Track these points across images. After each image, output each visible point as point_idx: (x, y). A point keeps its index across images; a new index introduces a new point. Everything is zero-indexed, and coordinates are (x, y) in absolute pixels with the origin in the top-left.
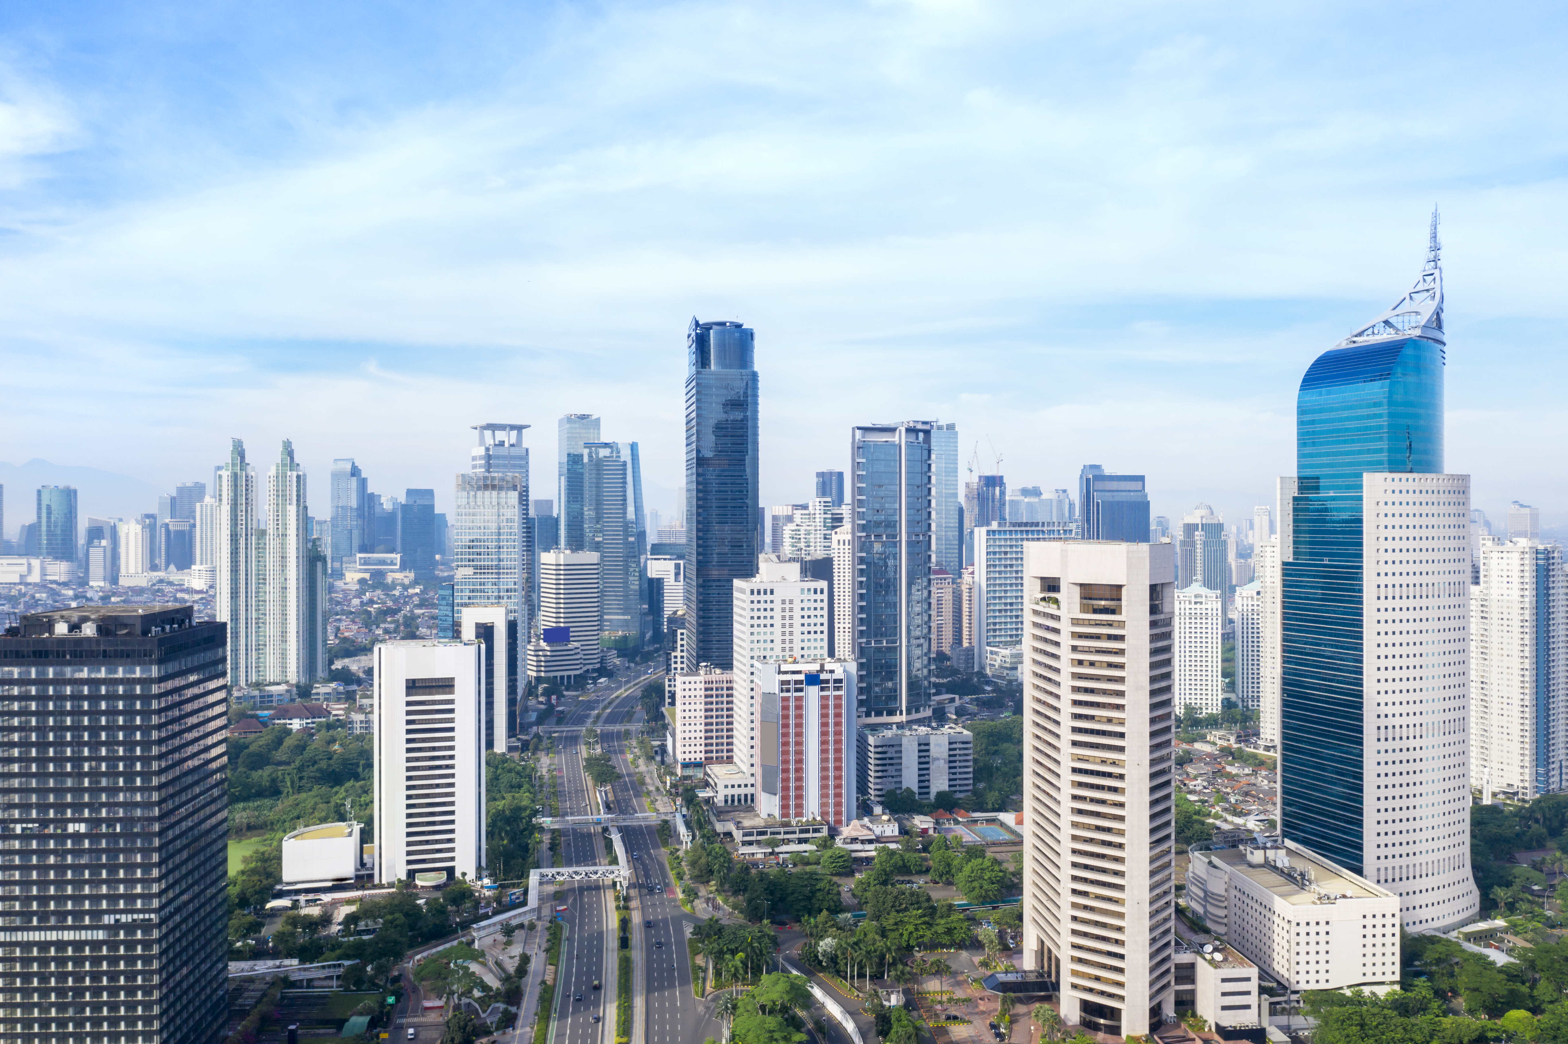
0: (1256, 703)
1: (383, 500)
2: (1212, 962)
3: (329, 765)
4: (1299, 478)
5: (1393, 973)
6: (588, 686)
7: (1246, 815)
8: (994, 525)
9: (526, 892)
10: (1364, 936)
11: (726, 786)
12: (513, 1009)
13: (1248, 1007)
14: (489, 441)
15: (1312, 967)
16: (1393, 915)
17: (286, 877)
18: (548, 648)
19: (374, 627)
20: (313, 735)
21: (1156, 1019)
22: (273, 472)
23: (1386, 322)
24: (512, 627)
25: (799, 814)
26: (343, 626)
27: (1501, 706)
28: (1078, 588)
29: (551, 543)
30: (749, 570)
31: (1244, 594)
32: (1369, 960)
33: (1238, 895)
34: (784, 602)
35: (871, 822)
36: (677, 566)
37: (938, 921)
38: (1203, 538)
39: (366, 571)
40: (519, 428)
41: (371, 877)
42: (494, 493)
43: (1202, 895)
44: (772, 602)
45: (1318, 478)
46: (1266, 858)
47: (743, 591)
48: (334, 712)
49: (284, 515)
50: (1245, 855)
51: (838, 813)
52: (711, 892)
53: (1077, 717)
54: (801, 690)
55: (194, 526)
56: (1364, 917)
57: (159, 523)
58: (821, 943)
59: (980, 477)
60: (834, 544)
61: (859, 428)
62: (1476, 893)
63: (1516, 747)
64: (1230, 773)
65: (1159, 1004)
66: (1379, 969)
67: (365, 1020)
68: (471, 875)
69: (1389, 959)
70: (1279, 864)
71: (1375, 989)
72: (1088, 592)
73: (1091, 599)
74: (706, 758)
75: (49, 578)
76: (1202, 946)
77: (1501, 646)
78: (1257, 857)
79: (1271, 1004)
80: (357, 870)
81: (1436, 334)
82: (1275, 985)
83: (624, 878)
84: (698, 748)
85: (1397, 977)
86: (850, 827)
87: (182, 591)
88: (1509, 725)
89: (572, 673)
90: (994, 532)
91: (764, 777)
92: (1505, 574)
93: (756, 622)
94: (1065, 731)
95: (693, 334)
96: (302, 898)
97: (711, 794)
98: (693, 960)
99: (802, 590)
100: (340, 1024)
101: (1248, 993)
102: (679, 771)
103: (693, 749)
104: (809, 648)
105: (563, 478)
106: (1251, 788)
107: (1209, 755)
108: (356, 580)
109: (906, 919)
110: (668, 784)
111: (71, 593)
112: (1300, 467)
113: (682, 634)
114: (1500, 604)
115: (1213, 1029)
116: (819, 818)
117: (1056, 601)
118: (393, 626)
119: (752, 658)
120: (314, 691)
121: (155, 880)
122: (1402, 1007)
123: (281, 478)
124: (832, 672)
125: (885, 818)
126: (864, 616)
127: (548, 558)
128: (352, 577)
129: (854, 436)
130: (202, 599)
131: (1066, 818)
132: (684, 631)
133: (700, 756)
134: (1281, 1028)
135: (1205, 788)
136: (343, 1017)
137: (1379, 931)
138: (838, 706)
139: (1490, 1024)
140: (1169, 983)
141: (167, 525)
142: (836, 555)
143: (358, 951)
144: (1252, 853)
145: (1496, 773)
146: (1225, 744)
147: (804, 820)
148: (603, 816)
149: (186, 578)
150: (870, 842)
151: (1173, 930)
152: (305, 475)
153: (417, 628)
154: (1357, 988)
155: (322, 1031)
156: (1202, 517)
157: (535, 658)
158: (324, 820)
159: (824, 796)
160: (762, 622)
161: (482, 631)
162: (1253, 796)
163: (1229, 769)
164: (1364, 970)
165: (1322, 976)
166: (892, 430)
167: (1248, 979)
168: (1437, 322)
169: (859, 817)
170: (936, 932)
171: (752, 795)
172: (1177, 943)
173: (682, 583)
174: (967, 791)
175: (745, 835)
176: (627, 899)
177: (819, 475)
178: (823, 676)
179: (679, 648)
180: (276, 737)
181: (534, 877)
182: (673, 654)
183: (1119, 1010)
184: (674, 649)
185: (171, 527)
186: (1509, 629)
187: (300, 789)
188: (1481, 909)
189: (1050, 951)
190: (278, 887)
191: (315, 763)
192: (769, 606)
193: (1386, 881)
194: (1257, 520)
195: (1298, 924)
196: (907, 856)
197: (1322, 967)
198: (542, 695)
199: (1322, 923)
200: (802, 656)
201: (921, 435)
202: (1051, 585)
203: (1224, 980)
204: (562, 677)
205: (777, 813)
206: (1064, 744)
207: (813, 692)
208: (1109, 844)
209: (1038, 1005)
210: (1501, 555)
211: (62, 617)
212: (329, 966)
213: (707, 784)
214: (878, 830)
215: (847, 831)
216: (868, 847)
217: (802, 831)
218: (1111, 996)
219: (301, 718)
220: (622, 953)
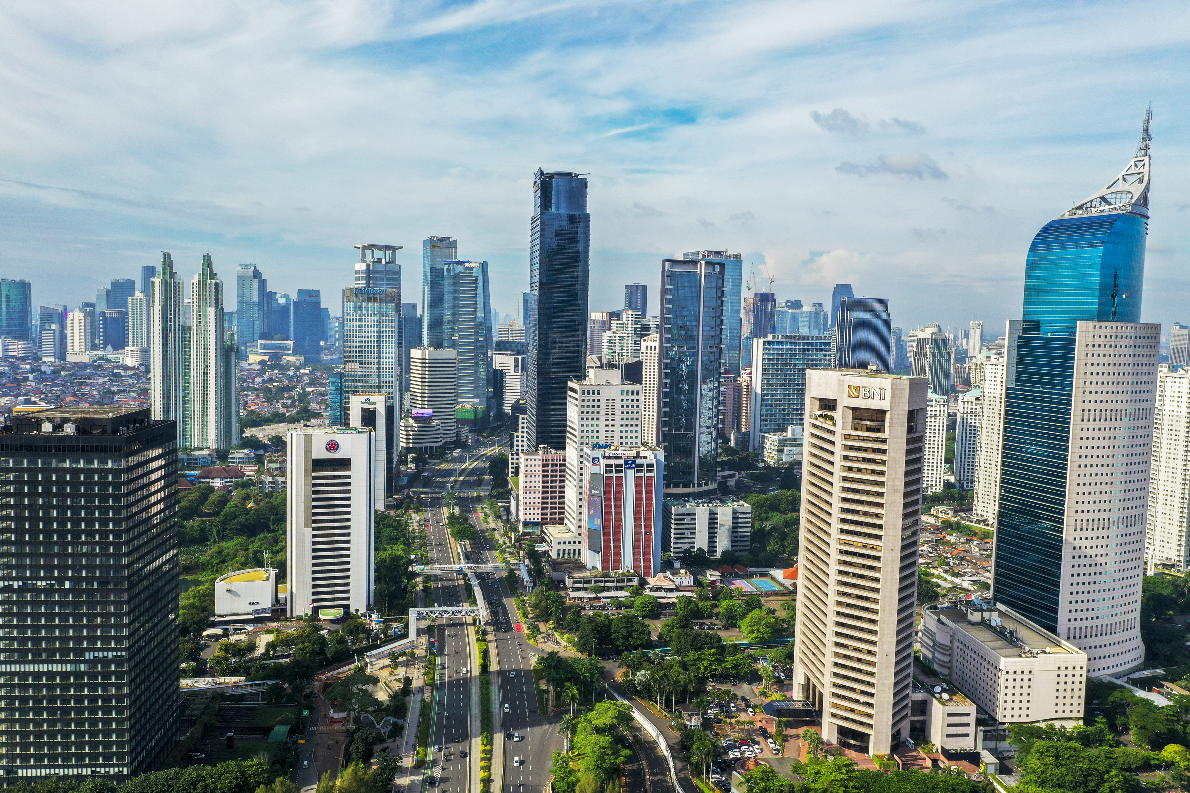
0: (970, 485)
1: (278, 296)
2: (940, 700)
3: (247, 519)
4: (1024, 321)
5: (1079, 711)
6: (447, 456)
7: (962, 576)
8: (770, 337)
9: (406, 626)
10: (1058, 683)
11: (559, 543)
12: (400, 722)
13: (967, 735)
14: (370, 259)
15: (1017, 705)
16: (1081, 668)
17: (217, 612)
18: (416, 425)
19: (274, 402)
20: (231, 491)
21: (896, 742)
22: (195, 279)
23: (1103, 199)
24: (390, 411)
25: (616, 567)
26: (249, 400)
27: (1166, 497)
28: (850, 412)
29: (418, 343)
30: (580, 375)
31: (966, 399)
32: (1061, 701)
33: (961, 646)
34: (608, 401)
35: (672, 574)
36: (516, 360)
37: (727, 658)
38: (932, 350)
39: (265, 354)
40: (394, 249)
41: (284, 611)
42: (377, 305)
43: (931, 644)
44: (598, 400)
45: (1039, 322)
46: (983, 618)
47: (575, 391)
48: (247, 473)
49: (206, 315)
50: (966, 615)
51: (647, 567)
52: (550, 629)
53: (844, 510)
54: (621, 472)
55: (127, 314)
56: (1059, 668)
57: (98, 310)
58: (638, 674)
59: (756, 294)
60: (643, 350)
61: (668, 261)
62: (1143, 647)
63: (1175, 530)
64: (948, 542)
65: (898, 732)
66: (1068, 708)
67: (285, 729)
68: (363, 610)
69: (1076, 701)
70: (993, 624)
71: (1065, 723)
72: (859, 414)
73: (860, 419)
74: (542, 519)
75: (11, 354)
76: (933, 687)
77: (1169, 451)
78: (976, 617)
79: (984, 731)
80: (273, 605)
81: (1143, 210)
82: (986, 717)
83: (483, 617)
84: (536, 511)
85: (1081, 715)
86: (656, 578)
87: (118, 367)
88: (1171, 512)
89: (434, 445)
90: (769, 343)
91: (590, 537)
92: (1176, 395)
93: (585, 416)
94: (834, 521)
95: (539, 182)
96: (231, 627)
97: (547, 548)
98: (537, 684)
99: (623, 392)
100: (267, 731)
101: (968, 725)
102: (521, 529)
103: (532, 511)
104: (626, 437)
105: (426, 288)
106: (966, 554)
107: (932, 526)
108: (257, 361)
109: (703, 656)
110: (513, 539)
111: (28, 367)
112: (1025, 312)
113: (523, 419)
114: (1171, 418)
115: (940, 751)
116: (632, 571)
117: (832, 418)
118: (290, 401)
119: (582, 444)
120: (230, 456)
121: (125, 626)
122: (1086, 740)
123: (202, 285)
124: (645, 458)
125: (683, 571)
126: (667, 409)
127: (416, 353)
128: (254, 358)
129: (664, 266)
130: (134, 374)
131: (832, 588)
132: (525, 417)
133: (538, 517)
134: (990, 750)
135: (930, 552)
136: (268, 725)
137: (1070, 679)
138: (649, 485)
139: (1152, 754)
140: (906, 715)
141: (104, 313)
142: (644, 358)
143: (278, 672)
144: (972, 614)
145: (1158, 549)
146: (946, 517)
147: (621, 572)
148: (464, 565)
149: (121, 357)
150: (672, 590)
151: (911, 675)
152: (221, 283)
153: (309, 404)
154: (1049, 722)
155: (252, 736)
156: (932, 334)
157: (405, 433)
158: (244, 565)
159: (636, 553)
160: (590, 416)
161: (366, 414)
162: (967, 561)
163: (948, 538)
164: (1057, 708)
165: (1024, 712)
166: (695, 263)
167: (968, 715)
168: (1144, 199)
169: (663, 571)
170: (725, 667)
171: (579, 550)
172: (914, 684)
173: (519, 374)
174: (745, 550)
175: (574, 583)
176: (485, 633)
177: (627, 287)
178: (639, 461)
179: (520, 430)
180: (202, 493)
181: (413, 614)
182: (516, 434)
183: (868, 735)
184: (517, 430)
185: (108, 315)
186: (1177, 438)
187: (223, 538)
188: (1146, 659)
189: (815, 687)
190: (212, 619)
191: (235, 517)
192: (596, 404)
193: (1074, 638)
194: (972, 332)
195: (1007, 672)
196: (701, 604)
197: (1024, 705)
198: (412, 462)
199: (1026, 672)
200: (621, 444)
201: (718, 269)
202: (828, 405)
203: (949, 715)
204: (426, 448)
205: (599, 566)
206: (834, 531)
207: (631, 475)
208: (866, 609)
209: (805, 728)
210: (1174, 380)
211: (48, 418)
212: (256, 684)
213: (543, 540)
214: (677, 580)
215: (652, 581)
216: (670, 594)
217: (618, 581)
218: (862, 723)
219: (221, 479)
220: (482, 678)
